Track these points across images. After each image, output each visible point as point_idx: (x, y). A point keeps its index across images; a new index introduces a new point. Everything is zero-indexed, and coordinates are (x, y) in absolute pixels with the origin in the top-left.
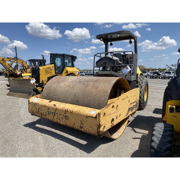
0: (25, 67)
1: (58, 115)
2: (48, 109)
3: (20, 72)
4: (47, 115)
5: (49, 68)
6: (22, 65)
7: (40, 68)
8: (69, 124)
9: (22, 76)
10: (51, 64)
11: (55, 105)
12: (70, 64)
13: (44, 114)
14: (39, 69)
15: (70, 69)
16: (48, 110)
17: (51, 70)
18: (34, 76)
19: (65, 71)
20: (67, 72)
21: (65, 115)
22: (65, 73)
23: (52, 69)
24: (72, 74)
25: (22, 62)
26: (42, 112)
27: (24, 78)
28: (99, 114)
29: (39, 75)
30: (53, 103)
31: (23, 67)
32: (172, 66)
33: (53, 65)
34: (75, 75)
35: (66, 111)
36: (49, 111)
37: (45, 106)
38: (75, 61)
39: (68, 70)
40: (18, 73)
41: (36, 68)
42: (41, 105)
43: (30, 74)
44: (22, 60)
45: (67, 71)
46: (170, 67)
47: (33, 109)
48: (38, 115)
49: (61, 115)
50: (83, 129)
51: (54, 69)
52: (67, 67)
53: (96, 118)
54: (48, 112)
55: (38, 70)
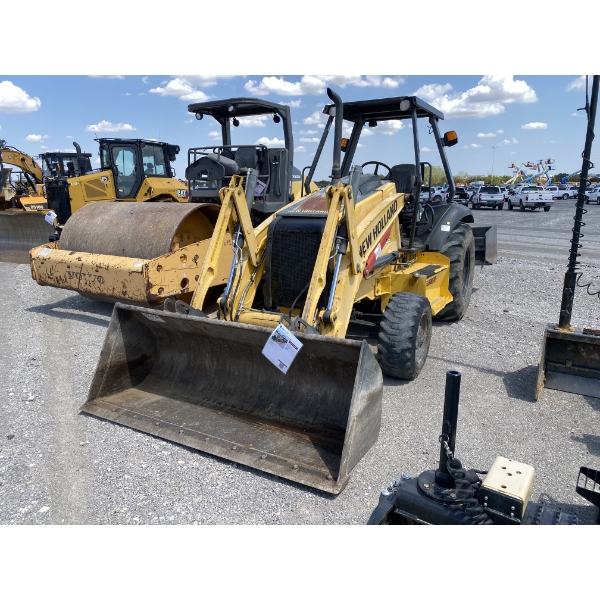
0: (33, 175)
1: (87, 276)
2: (69, 267)
3: (13, 195)
4: (68, 280)
5: (97, 182)
6: (22, 168)
7: (69, 181)
8: (105, 292)
9: (20, 206)
10: (103, 169)
11: (79, 259)
12: (160, 169)
13: (63, 278)
14: (66, 184)
15: (158, 185)
16: (68, 270)
17: (102, 186)
18: (55, 203)
19: (143, 190)
20: (149, 190)
21: (98, 274)
22: (146, 195)
23: (106, 182)
24: (165, 197)
25: (23, 160)
26: (57, 275)
27: (28, 209)
28: (147, 266)
29: (68, 199)
30: (78, 254)
31: (26, 176)
32: (528, 166)
33: (108, 173)
34: (175, 200)
35: (98, 268)
36: (71, 270)
37: (61, 262)
38: (174, 159)
39: (151, 185)
40: (9, 196)
41: (57, 182)
42: (55, 262)
43: (44, 201)
44: (21, 153)
45: (150, 188)
46: (522, 172)
47: (40, 272)
48: (52, 282)
49: (90, 275)
50: (127, 296)
51: (110, 183)
52: (151, 178)
53: (142, 272)
54: (69, 273)
55: (63, 188)
